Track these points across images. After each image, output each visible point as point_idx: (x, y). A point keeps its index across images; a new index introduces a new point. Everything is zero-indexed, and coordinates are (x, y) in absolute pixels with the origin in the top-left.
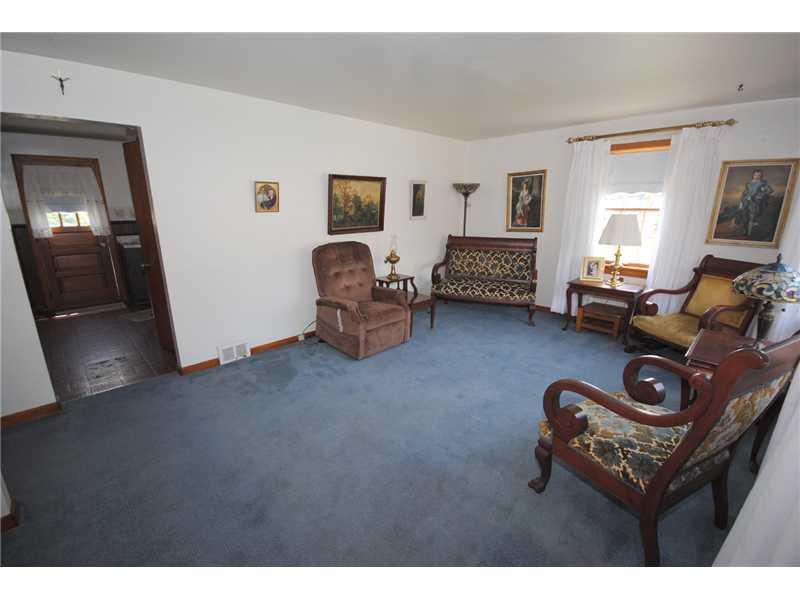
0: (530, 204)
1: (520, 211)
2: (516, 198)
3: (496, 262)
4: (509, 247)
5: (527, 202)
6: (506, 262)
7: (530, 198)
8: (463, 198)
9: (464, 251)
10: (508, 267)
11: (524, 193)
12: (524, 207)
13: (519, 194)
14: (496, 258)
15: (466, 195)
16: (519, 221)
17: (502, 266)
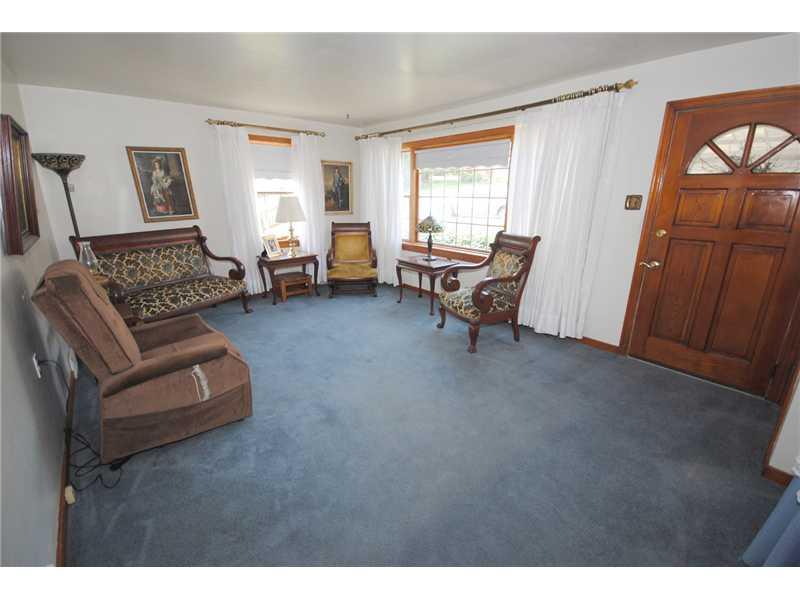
0: (170, 187)
1: (158, 196)
2: (148, 180)
3: (167, 261)
4: (173, 240)
5: (166, 185)
6: (178, 259)
7: (169, 181)
8: (58, 178)
9: (113, 257)
10: (184, 263)
11: (158, 173)
12: (163, 191)
13: (151, 174)
14: (164, 257)
15: (63, 173)
16: (160, 209)
17: (177, 265)
